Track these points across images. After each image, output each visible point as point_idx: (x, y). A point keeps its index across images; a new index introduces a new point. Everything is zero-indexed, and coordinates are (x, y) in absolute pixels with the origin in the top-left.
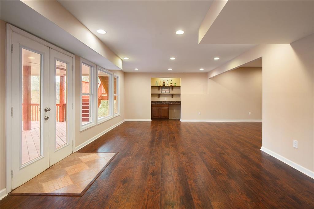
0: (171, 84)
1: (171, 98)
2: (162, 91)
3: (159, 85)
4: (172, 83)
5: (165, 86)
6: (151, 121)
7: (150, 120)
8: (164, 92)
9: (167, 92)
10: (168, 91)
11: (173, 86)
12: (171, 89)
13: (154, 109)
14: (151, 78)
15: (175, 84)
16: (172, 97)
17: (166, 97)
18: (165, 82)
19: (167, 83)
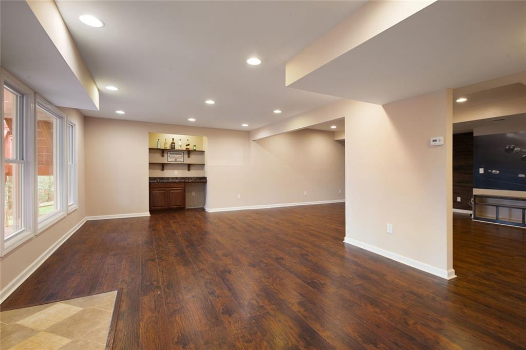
0: (187, 145)
1: (187, 171)
2: (170, 159)
3: (163, 147)
4: (189, 145)
5: (176, 149)
6: (150, 215)
7: (148, 214)
8: (174, 160)
9: (178, 160)
10: (180, 159)
11: (190, 149)
12: (186, 156)
13: (156, 192)
14: (149, 132)
15: (195, 146)
16: (189, 170)
17: (176, 169)
18: (174, 142)
19: (180, 144)
